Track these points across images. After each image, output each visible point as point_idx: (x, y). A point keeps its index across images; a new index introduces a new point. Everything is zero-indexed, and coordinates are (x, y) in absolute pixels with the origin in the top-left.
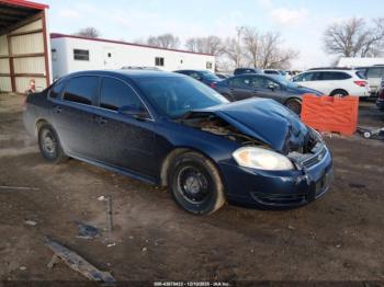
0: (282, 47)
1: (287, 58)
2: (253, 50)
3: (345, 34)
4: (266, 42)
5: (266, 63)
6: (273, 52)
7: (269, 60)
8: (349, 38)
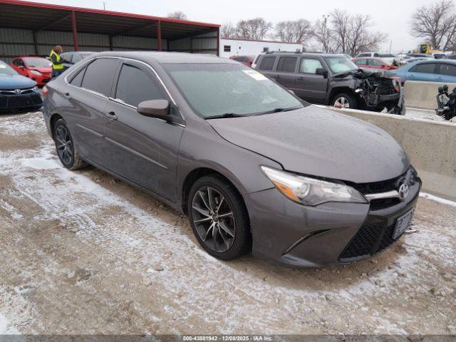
0: (371, 31)
1: (375, 41)
2: (342, 33)
3: (432, 17)
4: (355, 25)
5: (354, 46)
6: (362, 35)
7: (358, 43)
8: (437, 21)
